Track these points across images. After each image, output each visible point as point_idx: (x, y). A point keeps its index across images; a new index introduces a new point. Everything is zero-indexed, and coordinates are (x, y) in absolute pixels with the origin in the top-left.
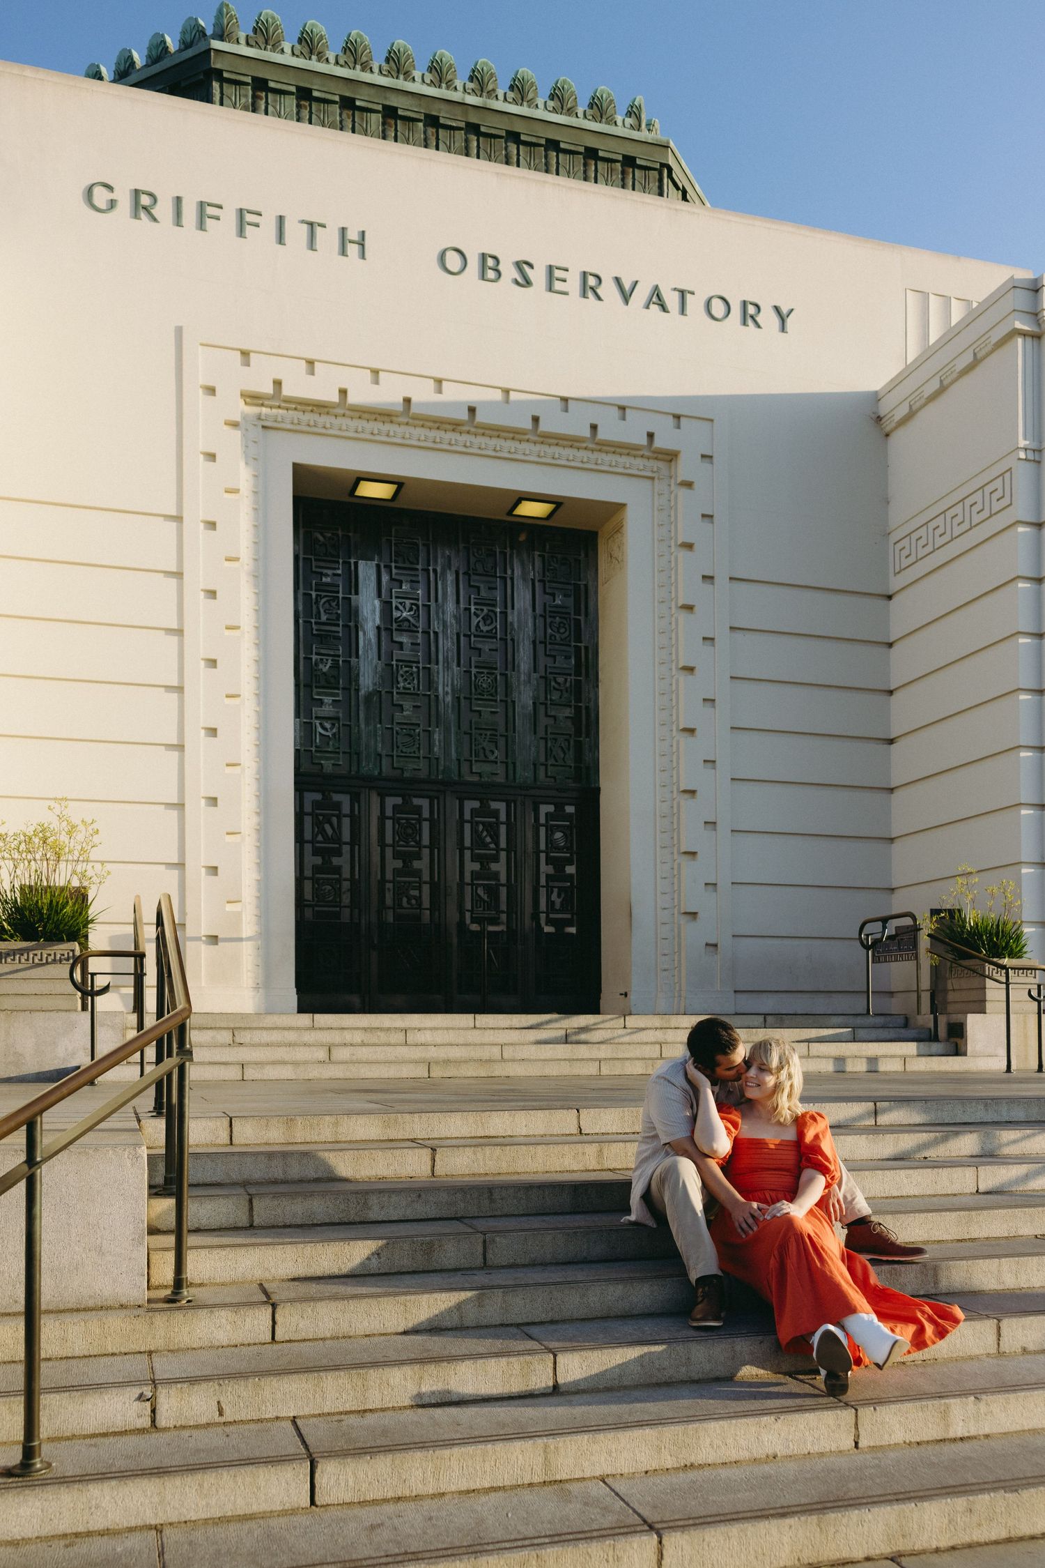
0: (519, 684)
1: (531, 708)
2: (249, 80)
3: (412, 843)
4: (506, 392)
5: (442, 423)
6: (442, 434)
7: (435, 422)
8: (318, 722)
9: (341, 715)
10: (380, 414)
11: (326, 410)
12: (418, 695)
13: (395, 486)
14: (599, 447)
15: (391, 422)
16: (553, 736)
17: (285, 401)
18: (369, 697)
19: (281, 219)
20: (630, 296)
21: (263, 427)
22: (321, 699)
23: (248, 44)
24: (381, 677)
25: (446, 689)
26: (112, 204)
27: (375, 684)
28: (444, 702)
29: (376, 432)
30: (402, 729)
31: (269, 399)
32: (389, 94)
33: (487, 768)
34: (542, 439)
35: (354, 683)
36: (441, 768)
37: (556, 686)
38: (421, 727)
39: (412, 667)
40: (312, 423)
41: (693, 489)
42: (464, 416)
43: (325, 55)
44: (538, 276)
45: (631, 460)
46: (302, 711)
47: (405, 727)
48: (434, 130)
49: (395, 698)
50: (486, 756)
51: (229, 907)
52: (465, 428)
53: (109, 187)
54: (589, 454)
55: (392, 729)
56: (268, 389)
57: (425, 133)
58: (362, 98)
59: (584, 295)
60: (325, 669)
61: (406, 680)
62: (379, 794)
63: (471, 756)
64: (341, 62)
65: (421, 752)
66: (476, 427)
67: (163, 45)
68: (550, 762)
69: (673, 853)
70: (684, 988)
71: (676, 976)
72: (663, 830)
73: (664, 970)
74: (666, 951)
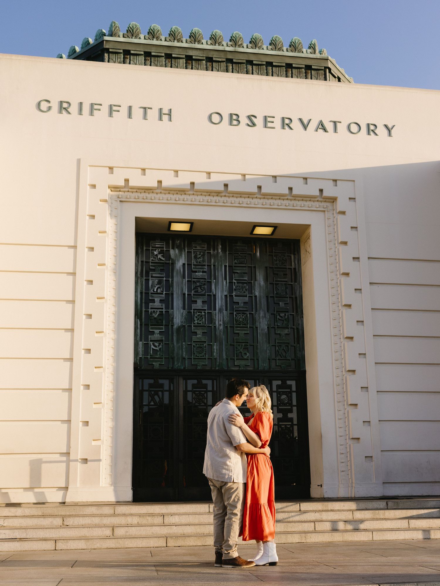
0: (259, 318)
1: (266, 330)
2: (122, 51)
3: (203, 404)
4: (244, 175)
5: (210, 192)
6: (211, 198)
7: (207, 192)
8: (151, 343)
9: (164, 339)
10: (179, 191)
11: (151, 191)
12: (205, 326)
13: (189, 225)
14: (294, 198)
15: (185, 194)
16: (279, 344)
18: (179, 329)
19: (130, 107)
20: (307, 126)
21: (120, 201)
22: (153, 331)
23: (124, 37)
24: (185, 318)
25: (220, 323)
26: (49, 108)
27: (182, 322)
28: (219, 330)
29: (177, 199)
30: (196, 344)
31: (123, 188)
32: (188, 51)
33: (243, 363)
34: (263, 197)
35: (171, 322)
36: (218, 364)
37: (280, 318)
38: (207, 343)
39: (202, 313)
40: (145, 198)
41: (346, 215)
42: (222, 188)
43: (160, 38)
44: (259, 122)
45: (312, 203)
46: (143, 338)
47: (198, 343)
48: (211, 64)
49: (192, 329)
50: (242, 356)
51: (94, 443)
52: (224, 194)
53: (48, 101)
54: (289, 202)
55: (191, 344)
56: (122, 183)
57: (206, 65)
58: (175, 53)
59: (283, 128)
60: (156, 316)
61: (198, 319)
62: (184, 379)
63: (234, 357)
64: (168, 40)
65: (207, 356)
66: (229, 193)
67: (88, 42)
68: (277, 358)
69: (344, 405)
70: (354, 482)
71: (349, 475)
72: (338, 392)
73: (343, 471)
74: (343, 461)
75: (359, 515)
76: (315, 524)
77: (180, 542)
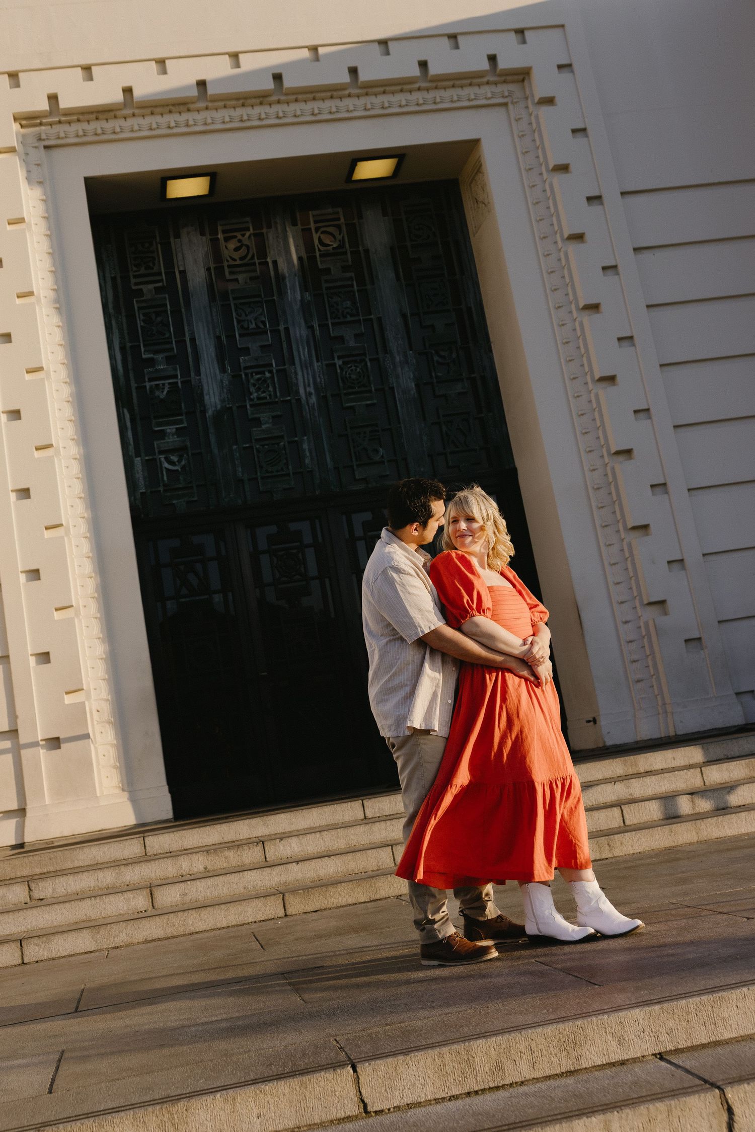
0: (395, 367)
1: (414, 391)
3: (298, 577)
4: (314, 49)
5: (246, 98)
6: (249, 110)
7: (238, 99)
8: (162, 457)
9: (188, 444)
10: (174, 105)
11: (112, 114)
12: (276, 403)
13: (208, 177)
14: (434, 84)
15: (189, 110)
16: (447, 419)
17: (65, 115)
18: (218, 417)
21: (46, 147)
22: (163, 430)
24: (229, 390)
25: (308, 389)
27: (223, 401)
28: (308, 406)
29: (173, 124)
30: (263, 446)
31: (46, 117)
33: (373, 471)
34: (364, 91)
35: (198, 405)
36: (317, 482)
37: (440, 360)
38: (286, 438)
39: (263, 373)
40: (99, 131)
41: (556, 105)
42: (270, 85)
45: (476, 90)
46: (142, 448)
47: (267, 442)
49: (249, 412)
50: (369, 458)
51: (68, 700)
52: (274, 98)
54: (424, 94)
55: (251, 447)
56: (44, 106)
60: (162, 396)
61: (259, 389)
62: (247, 527)
63: (352, 461)
65: (290, 467)
66: (287, 94)
68: (448, 450)
69: (618, 531)
70: (668, 700)
71: (655, 687)
72: (600, 505)
73: (638, 681)
74: (635, 657)
75: (717, 775)
76: (622, 811)
77: (317, 901)
